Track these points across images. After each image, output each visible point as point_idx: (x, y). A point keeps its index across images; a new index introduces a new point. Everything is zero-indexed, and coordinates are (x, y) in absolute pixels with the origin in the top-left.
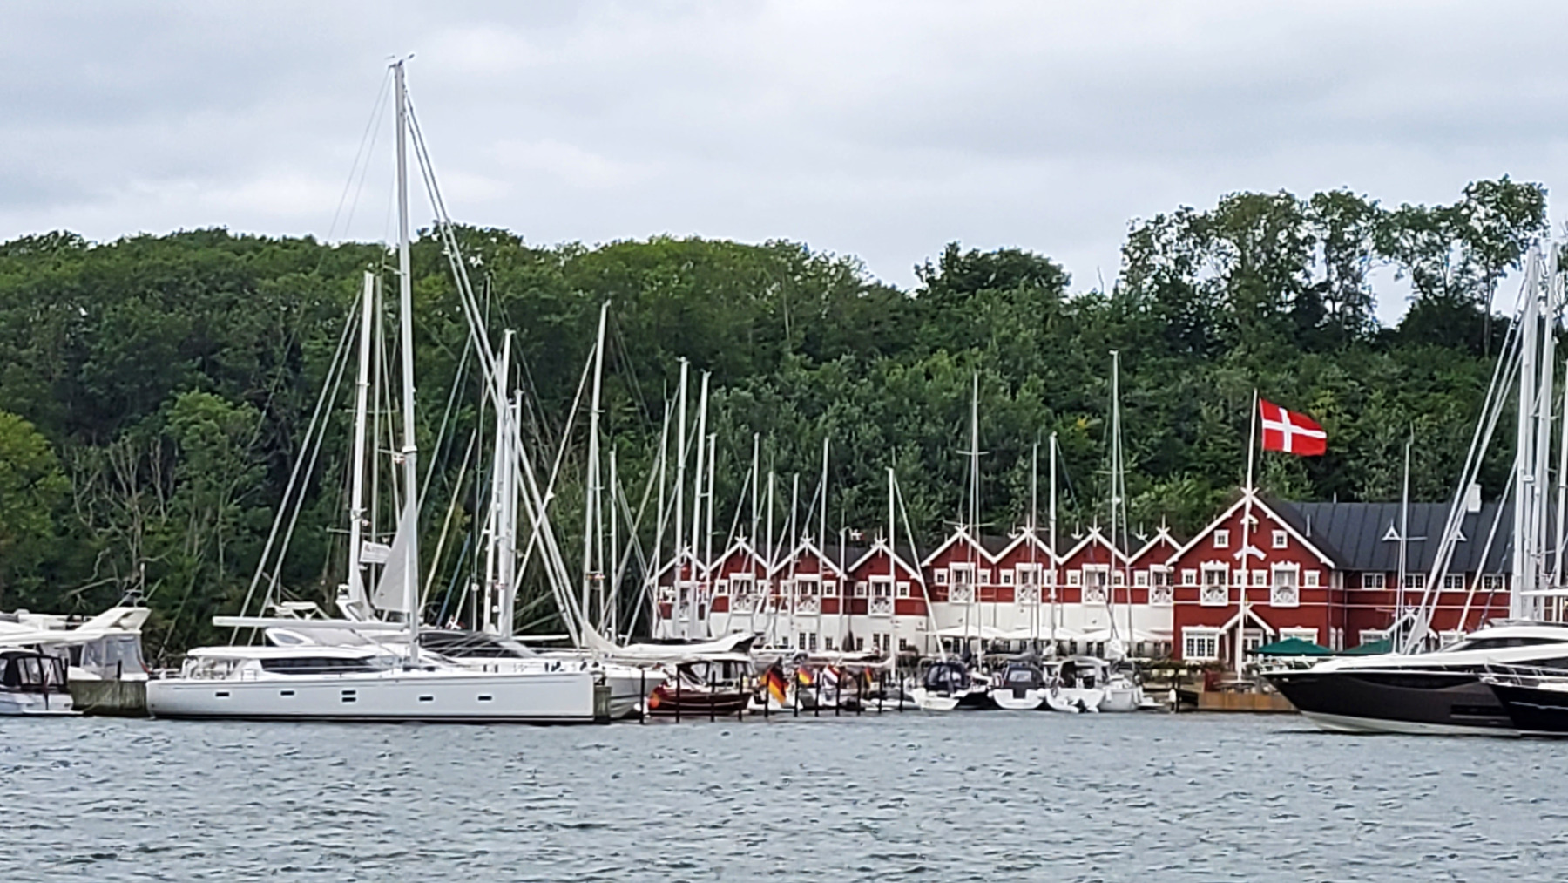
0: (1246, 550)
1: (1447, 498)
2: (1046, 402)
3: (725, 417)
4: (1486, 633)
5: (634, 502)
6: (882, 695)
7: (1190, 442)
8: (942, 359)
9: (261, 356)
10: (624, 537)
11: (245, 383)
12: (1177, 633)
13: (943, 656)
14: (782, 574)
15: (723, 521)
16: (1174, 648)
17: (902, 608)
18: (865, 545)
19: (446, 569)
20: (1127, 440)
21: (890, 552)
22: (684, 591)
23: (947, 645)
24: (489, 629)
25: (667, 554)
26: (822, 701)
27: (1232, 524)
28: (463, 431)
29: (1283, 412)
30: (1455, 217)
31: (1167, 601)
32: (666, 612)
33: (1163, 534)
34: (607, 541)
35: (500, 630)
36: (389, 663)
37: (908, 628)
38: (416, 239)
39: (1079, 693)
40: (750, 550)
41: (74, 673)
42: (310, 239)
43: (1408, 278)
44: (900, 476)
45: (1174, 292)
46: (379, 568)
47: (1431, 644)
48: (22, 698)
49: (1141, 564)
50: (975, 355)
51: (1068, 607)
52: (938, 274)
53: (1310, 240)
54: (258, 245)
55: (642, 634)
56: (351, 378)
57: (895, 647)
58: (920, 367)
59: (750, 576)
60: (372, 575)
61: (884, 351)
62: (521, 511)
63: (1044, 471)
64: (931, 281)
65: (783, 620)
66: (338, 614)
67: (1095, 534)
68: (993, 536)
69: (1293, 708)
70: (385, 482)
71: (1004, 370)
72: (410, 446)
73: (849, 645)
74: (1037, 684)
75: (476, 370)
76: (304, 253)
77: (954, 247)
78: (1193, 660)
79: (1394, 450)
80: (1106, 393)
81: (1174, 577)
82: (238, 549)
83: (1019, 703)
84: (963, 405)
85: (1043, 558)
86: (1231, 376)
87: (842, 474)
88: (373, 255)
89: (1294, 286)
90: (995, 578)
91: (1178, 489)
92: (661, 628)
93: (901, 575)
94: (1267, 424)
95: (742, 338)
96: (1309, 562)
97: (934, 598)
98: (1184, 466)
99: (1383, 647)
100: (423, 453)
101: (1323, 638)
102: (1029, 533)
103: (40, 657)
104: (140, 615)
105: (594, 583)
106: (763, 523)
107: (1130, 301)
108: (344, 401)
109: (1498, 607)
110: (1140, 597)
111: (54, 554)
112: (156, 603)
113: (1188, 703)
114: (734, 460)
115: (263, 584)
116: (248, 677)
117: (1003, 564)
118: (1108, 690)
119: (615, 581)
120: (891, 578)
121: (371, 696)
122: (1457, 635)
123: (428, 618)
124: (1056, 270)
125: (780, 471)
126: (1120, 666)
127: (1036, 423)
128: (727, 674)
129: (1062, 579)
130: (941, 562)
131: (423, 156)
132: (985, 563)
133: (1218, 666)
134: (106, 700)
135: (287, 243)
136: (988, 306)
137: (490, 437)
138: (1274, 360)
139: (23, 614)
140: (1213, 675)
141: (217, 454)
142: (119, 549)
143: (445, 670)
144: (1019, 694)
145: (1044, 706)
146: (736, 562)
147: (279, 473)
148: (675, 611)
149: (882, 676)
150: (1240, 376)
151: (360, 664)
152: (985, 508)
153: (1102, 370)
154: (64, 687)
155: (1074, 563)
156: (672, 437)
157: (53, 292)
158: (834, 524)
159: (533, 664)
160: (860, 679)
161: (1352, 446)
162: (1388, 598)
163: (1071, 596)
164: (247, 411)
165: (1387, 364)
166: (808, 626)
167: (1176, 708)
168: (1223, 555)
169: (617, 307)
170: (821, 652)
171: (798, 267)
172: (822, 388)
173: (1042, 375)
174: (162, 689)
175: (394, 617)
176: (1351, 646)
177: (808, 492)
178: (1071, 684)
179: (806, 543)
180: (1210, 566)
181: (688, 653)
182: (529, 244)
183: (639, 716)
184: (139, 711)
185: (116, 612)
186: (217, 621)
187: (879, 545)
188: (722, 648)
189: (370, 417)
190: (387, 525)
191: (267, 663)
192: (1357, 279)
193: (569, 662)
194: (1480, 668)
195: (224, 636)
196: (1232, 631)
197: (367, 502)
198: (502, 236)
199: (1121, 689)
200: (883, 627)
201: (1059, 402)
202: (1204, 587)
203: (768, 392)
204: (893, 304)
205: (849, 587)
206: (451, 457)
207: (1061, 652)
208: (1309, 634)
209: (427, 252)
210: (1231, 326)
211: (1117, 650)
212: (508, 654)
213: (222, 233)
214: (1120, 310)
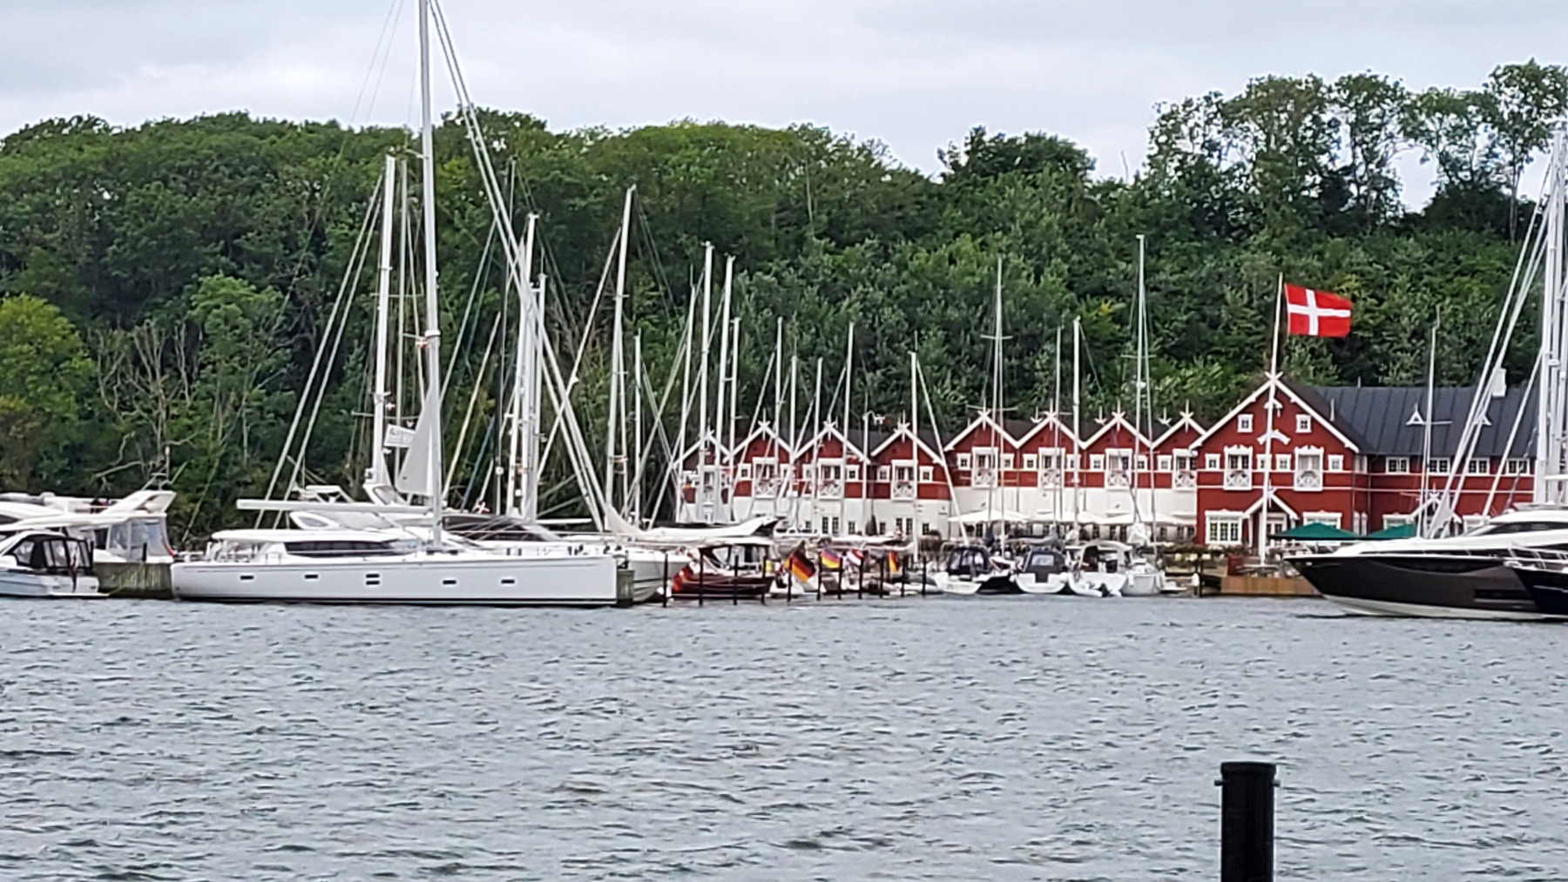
0: (1271, 434)
1: (1471, 382)
2: (1070, 287)
3: (749, 301)
4: (1510, 517)
5: (659, 386)
6: (904, 580)
7: (1214, 325)
8: (966, 243)
9: (284, 241)
10: (648, 420)
11: (268, 269)
12: (1200, 518)
13: (966, 541)
14: (805, 458)
15: (746, 405)
16: (1197, 533)
17: (925, 492)
18: (888, 429)
19: (470, 453)
20: (1153, 330)
21: (913, 436)
22: (707, 475)
23: (969, 529)
24: (512, 513)
25: (691, 438)
26: (845, 585)
27: (1256, 409)
28: (487, 314)
29: (1310, 294)
30: (1486, 103)
31: (1191, 486)
32: (690, 496)
33: (1187, 418)
34: (631, 425)
35: (524, 513)
36: (413, 545)
37: (930, 512)
38: (439, 123)
39: (1101, 577)
40: (774, 435)
41: (100, 556)
42: (333, 124)
43: (1434, 162)
44: (923, 360)
45: (1199, 175)
46: (403, 452)
47: (1455, 529)
48: (48, 581)
49: (1164, 448)
50: (999, 239)
51: (1092, 491)
52: (963, 160)
53: (1334, 124)
54: (281, 130)
55: (666, 518)
56: (373, 261)
57: (917, 532)
58: (944, 251)
59: (773, 461)
60: (394, 459)
61: (908, 236)
62: (545, 395)
63: (1067, 356)
64: (955, 165)
65: (806, 503)
66: (363, 497)
67: (1118, 418)
68: (1016, 421)
69: (1316, 592)
70: (408, 366)
71: (1029, 255)
72: (433, 330)
73: (872, 529)
74: (1060, 568)
75: (499, 254)
76: (327, 138)
77: (979, 132)
78: (1214, 544)
79: (1419, 334)
80: (1130, 278)
81: (1197, 462)
82: (263, 432)
83: (1041, 587)
84: (986, 289)
85: (1066, 443)
86: (1256, 261)
87: (866, 360)
88: (396, 139)
89: (1319, 170)
90: (1018, 462)
91: (1196, 376)
92: (684, 513)
93: (924, 459)
94: (1292, 308)
95: (766, 223)
96: (1333, 446)
97: (956, 483)
98: (1209, 351)
99: (1406, 531)
100: (446, 337)
101: (1347, 522)
102: (1052, 417)
103: (65, 540)
104: (166, 498)
105: (617, 466)
106: (786, 407)
107: (1152, 184)
108: (367, 287)
109: (1522, 491)
110: (1164, 481)
111: (78, 437)
112: (181, 486)
113: (1211, 588)
114: (758, 344)
115: (288, 468)
116: (273, 561)
117: (1027, 448)
118: (1130, 574)
119: (639, 466)
120: (914, 462)
121: (395, 579)
122: (1483, 520)
123: (453, 502)
124: (1081, 155)
125: (803, 356)
126: (1143, 550)
127: (1060, 310)
128: (748, 558)
129: (1085, 463)
130: (963, 446)
131: (446, 41)
132: (1008, 448)
133: (1241, 550)
134: (132, 582)
135: (311, 128)
136: (1014, 191)
137: (514, 320)
138: (1299, 244)
139: (48, 497)
140: (1236, 560)
141: (241, 339)
142: (144, 432)
143: (469, 554)
144: (1041, 578)
145: (1067, 591)
146: (759, 446)
147: (303, 357)
148: (698, 496)
149: (904, 561)
150: (1264, 260)
151: (383, 548)
152: (1009, 392)
153: (1126, 255)
154: (90, 570)
155: (1096, 448)
156: (698, 320)
157: (79, 177)
158: (857, 408)
159: (556, 547)
160: (882, 562)
161: (1377, 330)
162: (1413, 483)
163: (1094, 480)
164: (270, 295)
165: (1412, 249)
166: (831, 510)
167: (1198, 593)
168: (1247, 440)
169: (641, 191)
170: (845, 536)
171: (821, 152)
172: (845, 272)
173: (1066, 259)
174: (187, 571)
175: (417, 500)
176: (1375, 530)
177: (832, 377)
178: (1094, 568)
179: (830, 427)
180: (1234, 450)
181: (710, 536)
182: (553, 129)
183: (662, 599)
184: (164, 593)
185: (141, 496)
186: (241, 504)
187: (902, 430)
188: (745, 531)
189: (393, 303)
190: (411, 408)
191: (292, 547)
192: (1381, 164)
193: (592, 545)
194: (1504, 553)
195: (248, 520)
196: (1256, 516)
197: (391, 386)
198: (525, 120)
199: (1145, 573)
200: (905, 512)
201: (1086, 288)
202: (1227, 471)
203: (790, 276)
204: (918, 186)
205: (872, 471)
206: (475, 341)
207: (1084, 536)
208: (1333, 518)
209: (451, 138)
210: (1256, 211)
211: (1140, 534)
212: (532, 537)
213: (243, 117)
214: (1143, 194)
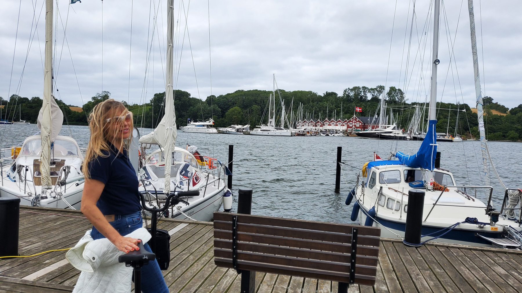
0: (354, 121)
1: (373, 116)
2: (335, 107)
3: (304, 108)
4: (377, 129)
5: (295, 116)
6: (318, 134)
7: (349, 110)
8: (325, 102)
9: (261, 102)
10: (294, 119)
11: (259, 104)
12: (347, 129)
13: (324, 131)
14: (309, 123)
15: (304, 118)
16: (347, 130)
17: (320, 126)
18: (317, 120)
19: (277, 122)
20: (343, 110)
21: (320, 121)
22: (300, 124)
23: (325, 130)
24: (281, 127)
25: (298, 121)
26: (312, 135)
27: (353, 119)
28: (279, 108)
29: (358, 108)
30: (376, 89)
31: (346, 126)
32: (298, 126)
33: (346, 119)
34: (293, 119)
35: (282, 127)
36: (272, 130)
37: (321, 128)
38: (275, 90)
40: (306, 120)
41: (243, 131)
42: (265, 91)
43: (371, 95)
44: (321, 114)
45: (348, 96)
46: (271, 121)
47: (372, 130)
48: (239, 133)
49: (344, 122)
50: (328, 102)
51: (337, 126)
52: (325, 94)
53: (362, 91)
54: (260, 91)
55: (296, 128)
56: (269, 104)
57: (320, 130)
58: (323, 103)
59: (306, 123)
60: (271, 122)
61: (320, 102)
62: (285, 116)
63: (334, 113)
64: (324, 95)
65: (309, 127)
66: (268, 126)
67: (339, 119)
68: (329, 119)
69: (357, 136)
70: (272, 114)
71: (331, 103)
72: (274, 110)
73: (315, 130)
74: (333, 133)
75: (281, 103)
76: (265, 92)
77: (327, 92)
78: (348, 132)
79: (369, 112)
80: (341, 106)
81: (347, 124)
82: (258, 120)
83: (331, 135)
84: (326, 108)
85: (334, 121)
86: (353, 104)
87: (315, 113)
88: (271, 92)
89: (360, 96)
90: (330, 123)
91: (348, 115)
92: (297, 128)
93: (321, 123)
94: (356, 109)
95: (306, 100)
96: (360, 122)
97: (324, 125)
98: (348, 113)
99: (367, 130)
100: (275, 111)
101: (361, 130)
102: (333, 119)
103: (240, 129)
104: (249, 125)
105: (291, 123)
106: (307, 118)
107: (343, 97)
108: (268, 106)
109: (378, 127)
110: (344, 125)
111: (241, 120)
112: (251, 124)
113: (348, 135)
114: (305, 112)
115: (261, 123)
116: (259, 131)
117: (331, 122)
118: (340, 134)
119: (293, 123)
120: (320, 123)
121: (270, 133)
122: (374, 129)
123: (276, 126)
124: (337, 94)
125: (309, 113)
126: (341, 132)
127: (334, 109)
128: (303, 132)
129: (336, 124)
130: (324, 122)
131: (276, 83)
132: (328, 122)
133: (351, 132)
134: (246, 133)
135: (263, 91)
136: (330, 97)
137: (282, 109)
138: (358, 103)
139: (239, 125)
140: (350, 133)
141: (257, 111)
142: (247, 119)
143: (277, 131)
144: (331, 134)
145: (334, 136)
146: (305, 122)
147: (262, 113)
148: (299, 126)
149: (318, 132)
150: (354, 104)
151: (269, 130)
152: (329, 117)
153: (341, 104)
154: (242, 132)
155: (337, 122)
156: (299, 109)
157: (241, 95)
158: (314, 118)
159: (285, 131)
160: (316, 133)
161: (365, 111)
162: (368, 126)
163: (337, 125)
164: (259, 107)
165: (369, 103)
166: (311, 128)
167: (346, 136)
168: (352, 122)
169: (294, 97)
170: (313, 130)
171: (311, 93)
172: (314, 105)
173: (335, 104)
174: (251, 132)
175: (272, 126)
176: (364, 130)
177: (312, 115)
178: (336, 134)
179: (312, 120)
180: (351, 123)
181: (300, 130)
182: (286, 91)
183: (295, 136)
184: (249, 134)
185: (247, 125)
186: (256, 126)
187: (318, 120)
188: (303, 129)
189: (271, 107)
190: (272, 118)
191: (261, 130)
192: (366, 95)
193: (289, 130)
194: (376, 133)
195: (257, 128)
196: (353, 129)
197: (270, 115)
198: (283, 90)
199: (341, 134)
200: (319, 128)
201: (337, 107)
202: (350, 125)
203: (308, 105)
204: (321, 97)
205: (315, 124)
206: (278, 111)
207: (336, 131)
208: (360, 129)
209: (276, 92)
210: (354, 100)
211: (341, 130)
212: (283, 130)
213: (257, 90)
214: (342, 98)
